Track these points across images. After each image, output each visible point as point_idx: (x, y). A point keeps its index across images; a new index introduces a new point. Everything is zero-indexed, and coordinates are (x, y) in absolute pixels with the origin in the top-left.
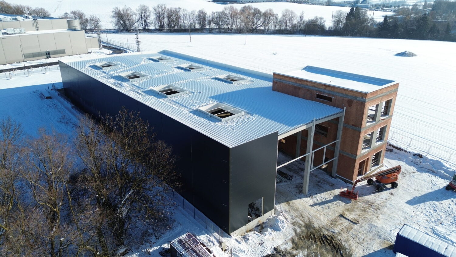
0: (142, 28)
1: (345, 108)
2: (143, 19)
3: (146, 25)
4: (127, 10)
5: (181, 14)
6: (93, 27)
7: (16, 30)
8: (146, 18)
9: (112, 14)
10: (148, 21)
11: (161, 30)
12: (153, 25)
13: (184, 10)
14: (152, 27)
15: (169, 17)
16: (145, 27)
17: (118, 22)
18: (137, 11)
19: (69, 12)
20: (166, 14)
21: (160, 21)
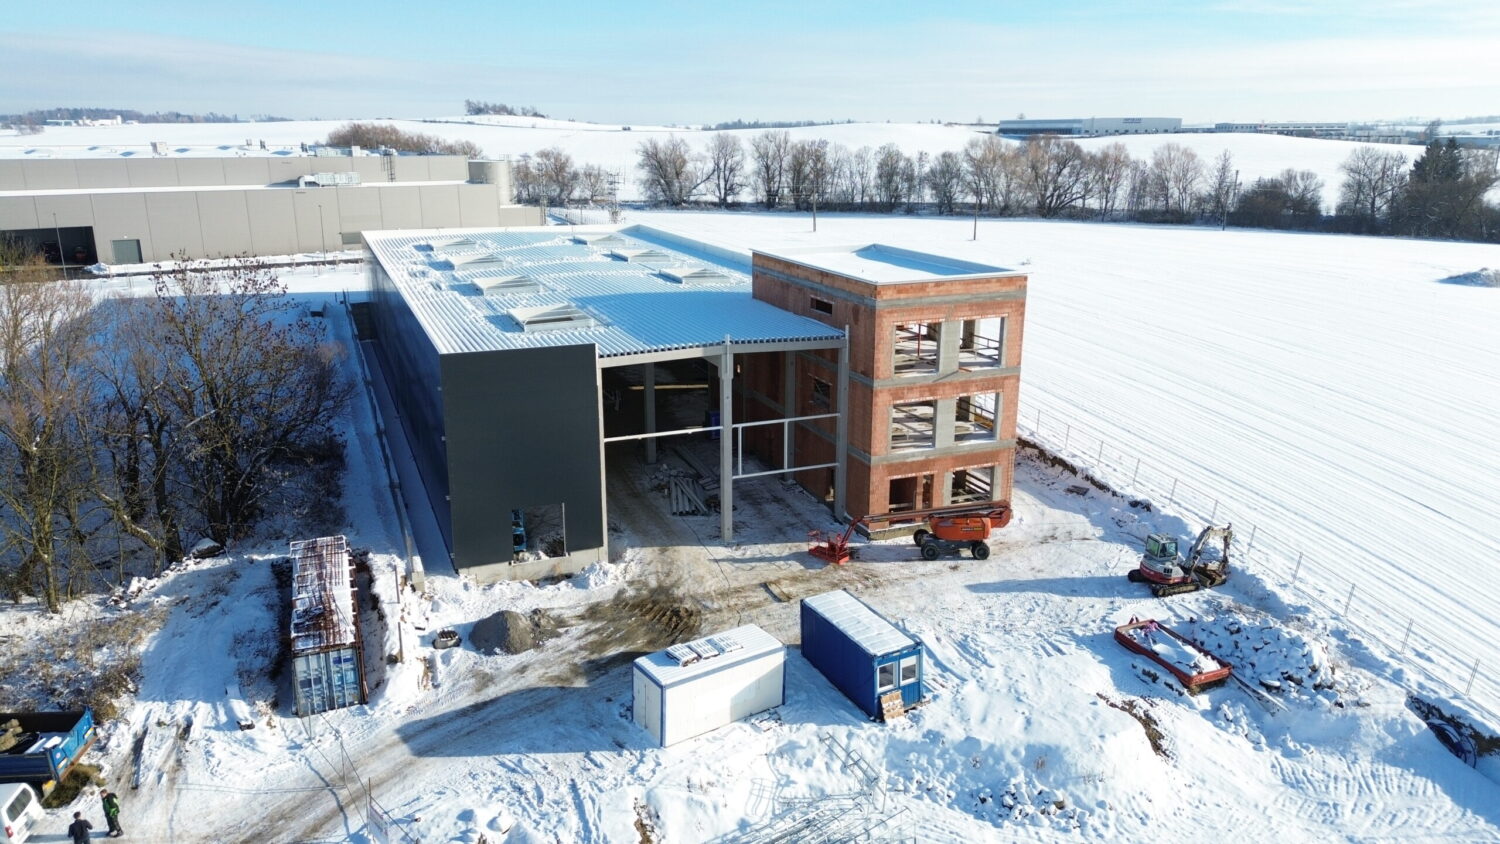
0: (716, 200)
1: (847, 327)
2: (722, 175)
3: (730, 190)
4: (674, 146)
5: (830, 159)
6: (587, 194)
7: (337, 176)
8: (732, 170)
9: (639, 158)
10: (738, 180)
11: (770, 204)
12: (747, 190)
13: (838, 148)
14: (745, 196)
15: (797, 169)
16: (726, 194)
17: (651, 184)
18: (708, 150)
19: (532, 153)
20: (787, 161)
21: (769, 180)
